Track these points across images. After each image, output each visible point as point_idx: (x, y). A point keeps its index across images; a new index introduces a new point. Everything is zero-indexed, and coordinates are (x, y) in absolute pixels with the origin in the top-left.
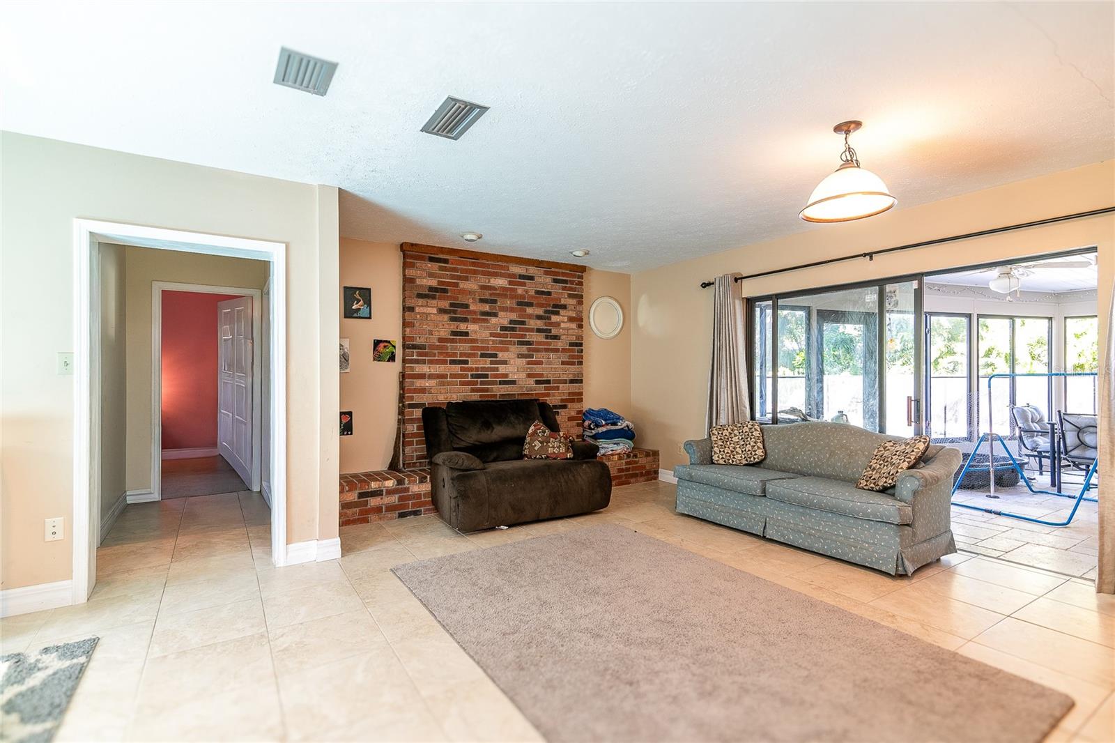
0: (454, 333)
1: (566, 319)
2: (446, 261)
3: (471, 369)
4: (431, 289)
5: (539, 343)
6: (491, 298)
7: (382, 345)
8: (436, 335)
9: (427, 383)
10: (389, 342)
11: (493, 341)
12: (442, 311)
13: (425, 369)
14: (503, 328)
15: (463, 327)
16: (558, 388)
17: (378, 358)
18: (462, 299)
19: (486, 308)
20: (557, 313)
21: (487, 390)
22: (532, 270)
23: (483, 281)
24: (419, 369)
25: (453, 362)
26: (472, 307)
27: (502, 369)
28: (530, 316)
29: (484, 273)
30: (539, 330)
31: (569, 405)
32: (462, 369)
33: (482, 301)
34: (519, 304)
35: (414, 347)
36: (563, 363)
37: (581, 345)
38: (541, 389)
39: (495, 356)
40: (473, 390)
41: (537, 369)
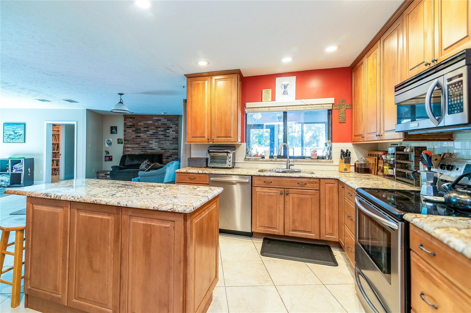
0: (136, 136)
1: (172, 131)
2: (135, 118)
3: (141, 146)
4: (130, 125)
5: (163, 138)
6: (147, 127)
7: (120, 140)
8: (132, 137)
9: (129, 149)
10: (121, 139)
11: (148, 138)
12: (133, 131)
13: (129, 146)
14: (151, 135)
15: (139, 135)
16: (169, 151)
17: (119, 143)
18: (139, 128)
19: (146, 129)
20: (169, 130)
21: (146, 151)
22: (160, 118)
23: (145, 122)
24: (127, 146)
25: (136, 144)
26: (142, 129)
27: (151, 146)
28: (159, 131)
29: (145, 120)
30: (162, 135)
31: (173, 156)
32: (139, 146)
33: (145, 127)
34: (156, 128)
35: (126, 140)
36: (170, 144)
37: (177, 138)
38: (163, 151)
39: (149, 142)
40: (142, 151)
41: (162, 146)
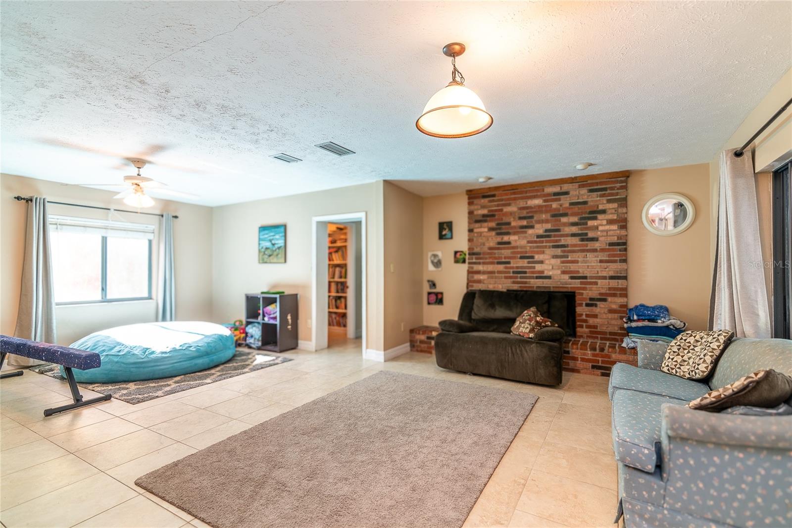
0: (499, 243)
1: (605, 222)
2: (494, 196)
3: (513, 268)
4: (484, 216)
5: (575, 245)
6: (529, 216)
7: (458, 254)
8: (487, 245)
9: (482, 277)
10: (462, 252)
11: (530, 247)
12: (491, 229)
13: (480, 268)
14: (538, 237)
15: (506, 238)
16: (596, 283)
17: (457, 261)
18: (505, 220)
19: (524, 223)
20: (595, 218)
21: (526, 283)
22: (566, 187)
23: (522, 203)
24: (477, 268)
25: (499, 263)
26: (513, 224)
27: (538, 267)
28: (565, 224)
29: (522, 198)
30: (573, 235)
31: (609, 299)
32: (506, 268)
33: (521, 218)
34: (553, 216)
35: (474, 254)
36: (601, 261)
37: (625, 244)
38: (576, 283)
39: (532, 257)
40: (514, 283)
41: (573, 267)
